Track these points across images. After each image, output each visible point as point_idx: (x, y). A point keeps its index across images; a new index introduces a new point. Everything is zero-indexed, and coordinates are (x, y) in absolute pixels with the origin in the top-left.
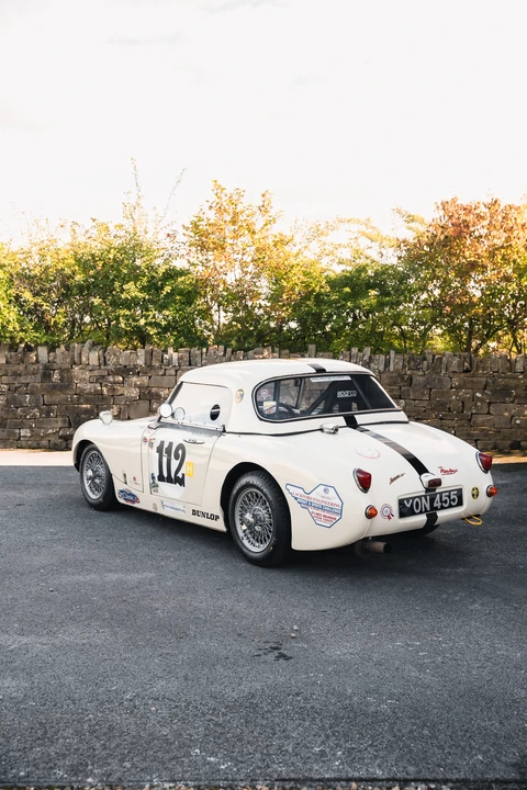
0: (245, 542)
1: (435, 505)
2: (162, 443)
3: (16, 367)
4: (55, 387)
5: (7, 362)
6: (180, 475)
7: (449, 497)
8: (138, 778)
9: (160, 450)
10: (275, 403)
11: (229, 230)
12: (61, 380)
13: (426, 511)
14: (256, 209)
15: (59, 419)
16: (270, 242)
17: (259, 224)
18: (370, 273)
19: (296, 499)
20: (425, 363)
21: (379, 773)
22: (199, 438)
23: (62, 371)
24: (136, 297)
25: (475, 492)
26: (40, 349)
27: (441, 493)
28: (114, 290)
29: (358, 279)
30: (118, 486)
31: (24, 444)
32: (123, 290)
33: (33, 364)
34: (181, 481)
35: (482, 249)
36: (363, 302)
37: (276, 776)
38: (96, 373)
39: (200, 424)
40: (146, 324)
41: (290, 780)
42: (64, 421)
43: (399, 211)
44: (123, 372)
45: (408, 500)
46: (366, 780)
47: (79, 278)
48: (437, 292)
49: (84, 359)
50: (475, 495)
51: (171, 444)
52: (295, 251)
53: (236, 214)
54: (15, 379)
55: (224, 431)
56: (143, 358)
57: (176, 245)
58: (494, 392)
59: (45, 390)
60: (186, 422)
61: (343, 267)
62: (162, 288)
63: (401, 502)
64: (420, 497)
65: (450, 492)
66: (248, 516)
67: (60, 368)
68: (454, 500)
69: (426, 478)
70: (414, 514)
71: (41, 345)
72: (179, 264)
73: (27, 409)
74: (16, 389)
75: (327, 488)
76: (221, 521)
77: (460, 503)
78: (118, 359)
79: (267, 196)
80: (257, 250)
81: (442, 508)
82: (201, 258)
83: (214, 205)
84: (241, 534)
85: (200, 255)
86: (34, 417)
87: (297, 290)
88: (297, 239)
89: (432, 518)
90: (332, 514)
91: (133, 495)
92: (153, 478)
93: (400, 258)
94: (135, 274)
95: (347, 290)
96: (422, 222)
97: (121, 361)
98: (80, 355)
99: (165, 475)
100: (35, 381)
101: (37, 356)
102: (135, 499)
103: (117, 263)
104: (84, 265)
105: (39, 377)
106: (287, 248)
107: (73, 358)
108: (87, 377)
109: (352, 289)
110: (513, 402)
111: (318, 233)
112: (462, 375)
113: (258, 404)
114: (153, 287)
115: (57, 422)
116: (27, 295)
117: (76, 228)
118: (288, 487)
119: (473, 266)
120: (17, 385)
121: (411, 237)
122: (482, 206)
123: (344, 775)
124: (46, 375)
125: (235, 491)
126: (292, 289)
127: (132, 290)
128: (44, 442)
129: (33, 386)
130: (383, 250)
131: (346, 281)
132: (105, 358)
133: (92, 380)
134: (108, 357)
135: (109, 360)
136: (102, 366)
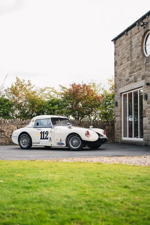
16: (30, 92)
17: (28, 88)
18: (56, 101)
29: (53, 102)
43: (60, 86)
48: (71, 106)
52: (37, 95)
53: (22, 86)
57: (7, 93)
61: (48, 99)
79: (29, 81)
87: (38, 104)
93: (62, 97)
96: (66, 89)
109: (52, 105)
111: (42, 91)
112: (79, 126)
121: (64, 92)
122: (82, 86)
131: (50, 103)
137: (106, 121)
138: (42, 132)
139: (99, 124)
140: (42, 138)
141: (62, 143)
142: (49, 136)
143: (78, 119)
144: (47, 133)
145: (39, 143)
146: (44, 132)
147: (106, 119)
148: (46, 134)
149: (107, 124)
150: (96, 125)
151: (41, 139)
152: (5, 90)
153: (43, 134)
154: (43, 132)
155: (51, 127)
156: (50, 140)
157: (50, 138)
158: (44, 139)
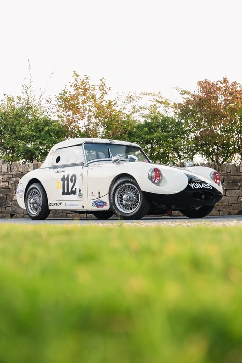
11: (81, 99)
14: (97, 88)
16: (104, 104)
17: (98, 94)
24: (29, 134)
28: (16, 130)
29: (152, 123)
32: (21, 130)
38: (6, 176)
40: (34, 149)
43: (177, 88)
44: (21, 176)
48: (198, 132)
52: (118, 109)
53: (85, 90)
56: (32, 168)
57: (52, 106)
58: (228, 184)
62: (43, 129)
72: (54, 118)
78: (18, 169)
79: (103, 80)
82: (65, 114)
83: (73, 85)
85: (65, 112)
88: (119, 103)
93: (176, 113)
94: (28, 122)
95: (146, 129)
96: (189, 94)
97: (20, 170)
103: (18, 116)
106: (114, 108)
110: (239, 189)
111: (130, 99)
114: (38, 129)
121: (183, 102)
122: (219, 83)
127: (26, 130)
131: (146, 124)
132: (11, 168)
133: (3, 181)
134: (12, 168)
135: (13, 169)
136: (9, 173)
138: (64, 176)
140: (66, 191)
141: (103, 202)
142: (77, 186)
143: (217, 161)
144: (73, 178)
145: (61, 203)
146: (68, 176)
148: (71, 181)
151: (63, 193)
153: (66, 182)
154: (66, 177)
155: (82, 164)
156: (80, 195)
157: (80, 191)
158: (68, 193)
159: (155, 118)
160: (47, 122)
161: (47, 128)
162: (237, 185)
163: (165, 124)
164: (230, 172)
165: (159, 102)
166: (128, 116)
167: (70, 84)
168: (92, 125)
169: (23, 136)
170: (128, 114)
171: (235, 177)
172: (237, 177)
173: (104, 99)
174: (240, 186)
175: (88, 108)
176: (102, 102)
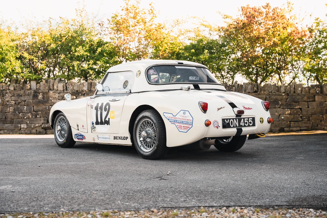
0: (142, 148)
1: (241, 124)
2: (98, 104)
3: (19, 92)
4: (40, 102)
5: (14, 89)
6: (107, 119)
7: (248, 120)
8: (88, 209)
9: (96, 109)
10: (157, 76)
11: (132, 22)
12: (43, 98)
13: (236, 126)
14: (147, 12)
15: (42, 119)
16: (153, 27)
17: (148, 17)
18: (205, 42)
19: (169, 120)
20: (234, 88)
21: (215, 205)
22: (117, 98)
23: (44, 93)
24: (83, 55)
25: (261, 120)
26: (32, 82)
27: (244, 119)
28: (72, 51)
29: (198, 45)
30: (74, 132)
31: (23, 132)
32: (76, 51)
33: (28, 90)
34: (107, 123)
35: (262, 30)
36: (201, 57)
37: (161, 207)
38: (62, 94)
39: (118, 91)
40: (88, 69)
41: (169, 207)
42: (45, 120)
43: (220, 13)
44: (76, 94)
45: (227, 119)
46: (208, 207)
47: (53, 46)
48: (239, 54)
49: (55, 87)
50: (262, 121)
51: (102, 104)
52: (166, 32)
53: (136, 14)
54: (18, 98)
55: (131, 92)
56: (87, 86)
57: (104, 29)
59: (34, 103)
60: (111, 92)
61: (191, 41)
62: (97, 50)
63: (223, 120)
64: (233, 119)
65: (248, 118)
66: (144, 133)
67: (43, 92)
68: (251, 123)
69: (236, 110)
70: (230, 127)
71: (33, 80)
72: (106, 39)
73: (25, 114)
74: (19, 103)
75: (185, 112)
76: (129, 139)
77: (254, 125)
78: (73, 87)
79: (152, 5)
80: (146, 32)
81: (245, 126)
82: (117, 36)
84: (140, 144)
85: (116, 35)
86: (28, 118)
87: (167, 51)
88: (167, 27)
89: (240, 131)
90: (187, 125)
91: (82, 136)
92: (93, 124)
93: (220, 36)
94: (82, 43)
95: (193, 51)
96: (231, 18)
97: (75, 88)
98: (53, 85)
99: (99, 121)
100: (29, 99)
101: (30, 86)
102: (83, 137)
104: (55, 40)
105: (31, 97)
106: (163, 31)
107: (49, 87)
108: (57, 97)
109: (195, 51)
110: (280, 108)
111: (177, 22)
112: (253, 94)
113: (148, 77)
114: (92, 50)
115: (41, 120)
116: (26, 55)
117: (51, 20)
118: (165, 114)
119: (258, 38)
120: (19, 101)
121: (225, 26)
122: (262, 8)
123: (197, 205)
124: (35, 95)
125: (136, 122)
126: (165, 51)
127: (81, 51)
128: (34, 131)
129: (28, 102)
130: (211, 32)
131: (193, 46)
132: (66, 87)
133: (59, 98)
134: (68, 86)
135: (69, 88)
136: (65, 91)
137: (317, 85)
139: (299, 92)
143: (256, 80)
147: (318, 80)
149: (318, 90)
150: (292, 92)
152: (100, 24)
159: (201, 41)
160: (100, 44)
161: (99, 50)
162: (278, 104)
163: (210, 46)
164: (272, 92)
165: (204, 25)
166: (175, 39)
167: (122, 8)
168: (142, 46)
169: (78, 56)
170: (176, 36)
171: (276, 96)
172: (278, 97)
173: (153, 22)
174: (281, 105)
175: (138, 30)
176: (151, 25)
